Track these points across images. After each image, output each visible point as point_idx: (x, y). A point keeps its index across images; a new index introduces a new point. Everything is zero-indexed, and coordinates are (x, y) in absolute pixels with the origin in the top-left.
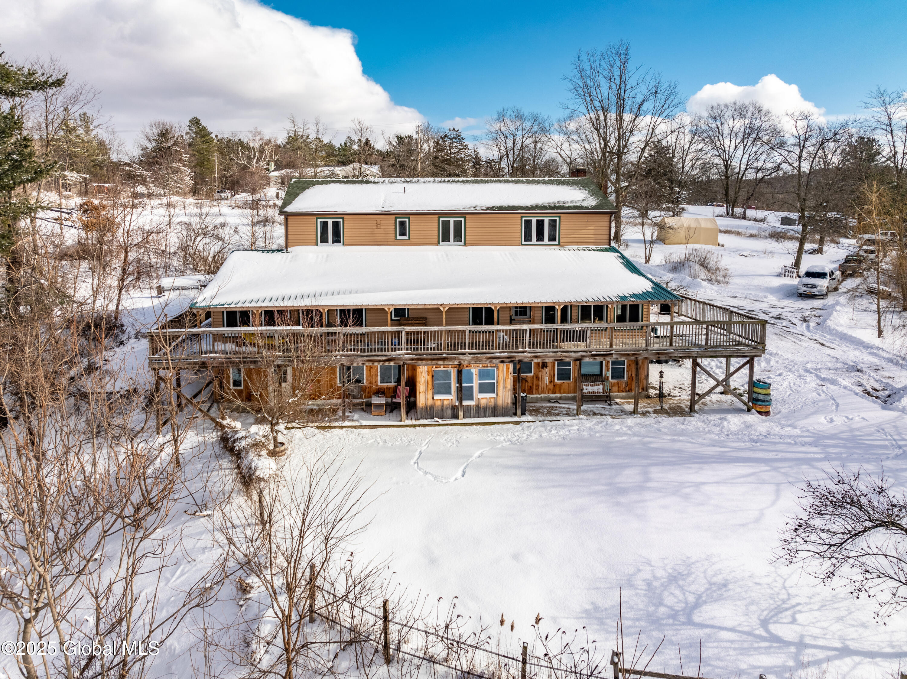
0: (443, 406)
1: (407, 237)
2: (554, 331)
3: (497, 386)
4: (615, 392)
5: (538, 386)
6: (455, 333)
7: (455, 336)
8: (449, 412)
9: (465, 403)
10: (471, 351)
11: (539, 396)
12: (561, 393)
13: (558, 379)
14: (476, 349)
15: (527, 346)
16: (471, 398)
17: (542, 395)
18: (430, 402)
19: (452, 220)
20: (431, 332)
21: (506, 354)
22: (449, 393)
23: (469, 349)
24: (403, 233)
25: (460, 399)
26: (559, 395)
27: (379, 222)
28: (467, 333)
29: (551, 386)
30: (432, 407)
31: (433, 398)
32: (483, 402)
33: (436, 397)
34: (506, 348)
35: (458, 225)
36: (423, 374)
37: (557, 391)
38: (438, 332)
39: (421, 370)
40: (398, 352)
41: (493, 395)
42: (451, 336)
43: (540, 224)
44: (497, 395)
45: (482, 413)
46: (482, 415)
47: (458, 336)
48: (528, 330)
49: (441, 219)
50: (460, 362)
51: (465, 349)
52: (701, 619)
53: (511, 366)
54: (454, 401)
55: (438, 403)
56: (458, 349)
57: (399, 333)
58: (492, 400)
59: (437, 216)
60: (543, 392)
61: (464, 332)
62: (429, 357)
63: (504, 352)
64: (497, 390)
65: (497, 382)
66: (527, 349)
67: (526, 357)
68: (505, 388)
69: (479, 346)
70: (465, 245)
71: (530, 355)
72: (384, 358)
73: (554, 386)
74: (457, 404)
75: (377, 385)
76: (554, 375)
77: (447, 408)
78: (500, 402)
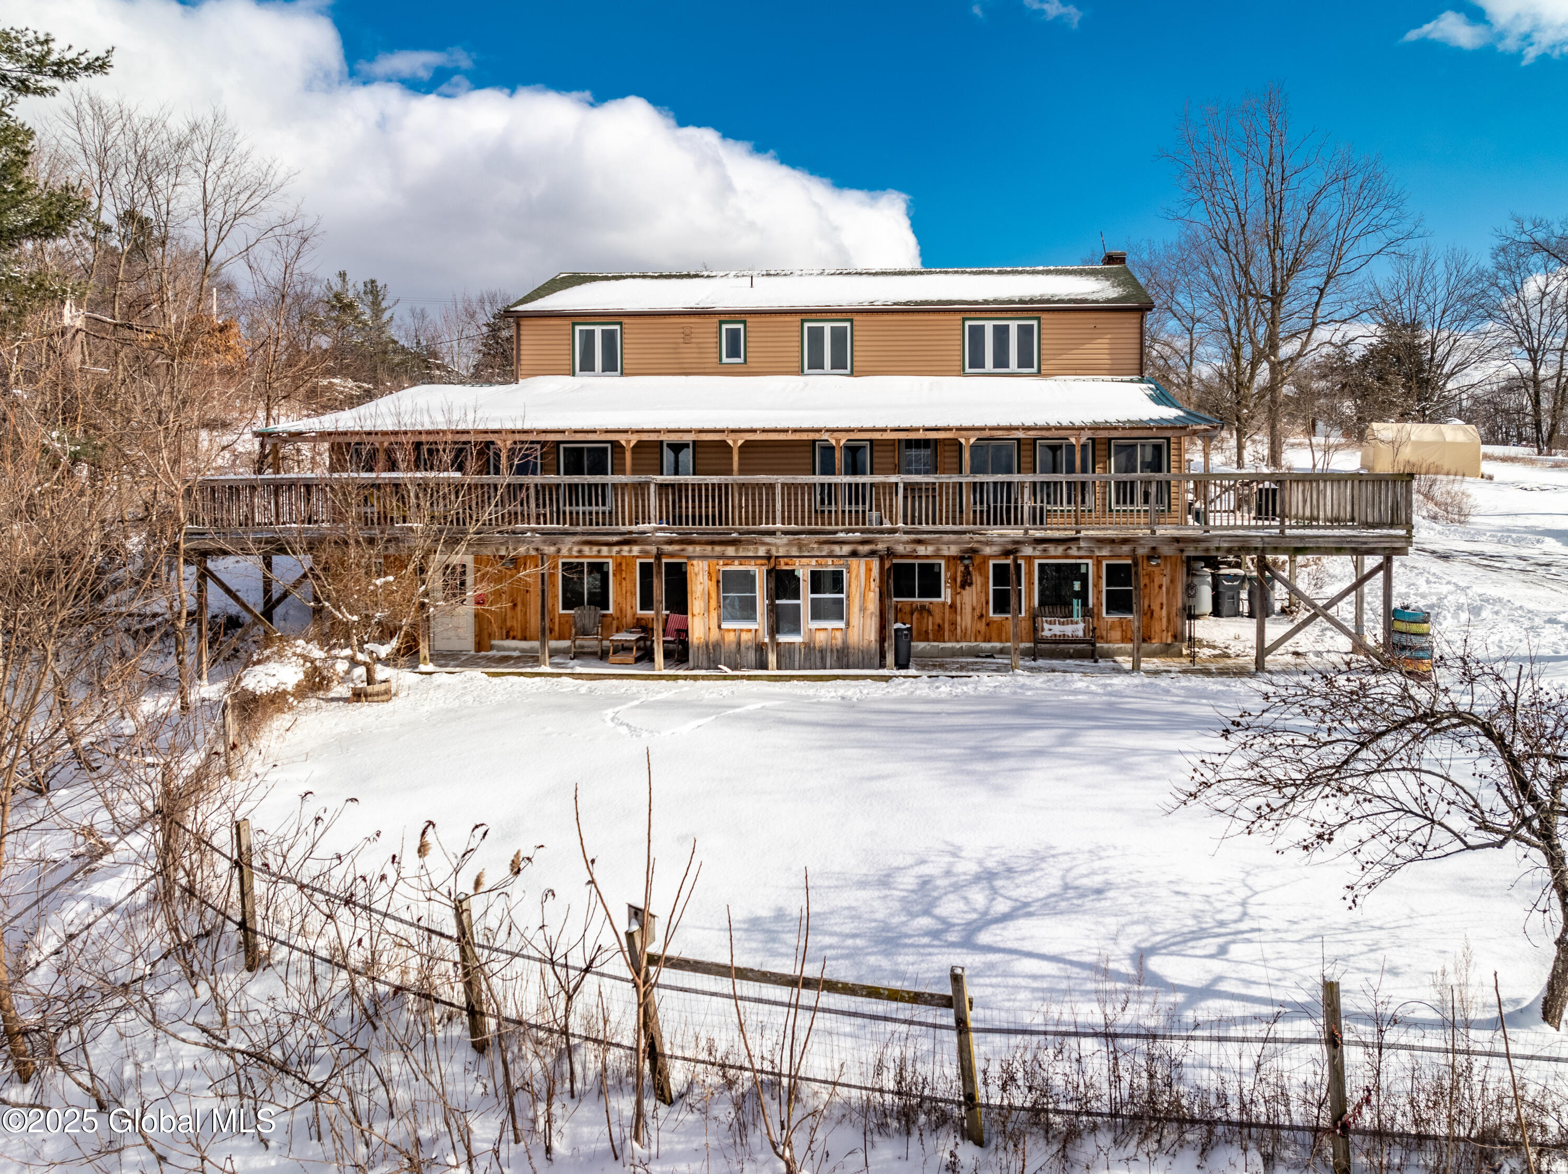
0: (739, 644)
1: (741, 360)
2: (954, 487)
3: (848, 605)
4: (1116, 642)
5: (953, 624)
6: (753, 489)
7: (753, 494)
8: (751, 656)
9: (782, 639)
10: (787, 527)
11: (957, 645)
12: (1001, 641)
13: (994, 612)
14: (796, 523)
15: (900, 519)
16: (796, 630)
17: (964, 644)
18: (715, 635)
19: (827, 327)
20: (707, 485)
21: (858, 534)
22: (751, 617)
23: (783, 524)
24: (734, 351)
25: (774, 630)
26: (998, 645)
27: (688, 331)
28: (778, 490)
29: (982, 626)
30: (717, 645)
31: (719, 627)
32: (821, 638)
33: (725, 626)
34: (857, 524)
35: (839, 337)
36: (700, 578)
37: (994, 635)
38: (720, 485)
39: (696, 569)
40: (642, 527)
41: (841, 624)
42: (747, 495)
43: (1001, 334)
44: (848, 624)
45: (818, 660)
46: (818, 664)
47: (761, 494)
48: (901, 486)
49: (806, 325)
50: (768, 551)
51: (774, 523)
52: (999, 938)
53: (875, 564)
54: (760, 633)
55: (731, 638)
56: (761, 523)
57: (644, 486)
58: (839, 635)
59: (798, 318)
60: (964, 638)
61: (771, 487)
62: (705, 537)
63: (854, 531)
64: (848, 614)
65: (848, 597)
66: (901, 525)
67: (898, 542)
68: (863, 609)
69: (803, 518)
70: (852, 374)
71: (906, 537)
72: (615, 538)
73: (988, 625)
74: (767, 640)
75: (634, 614)
76: (987, 603)
77: (748, 648)
78: (854, 637)
